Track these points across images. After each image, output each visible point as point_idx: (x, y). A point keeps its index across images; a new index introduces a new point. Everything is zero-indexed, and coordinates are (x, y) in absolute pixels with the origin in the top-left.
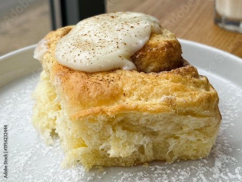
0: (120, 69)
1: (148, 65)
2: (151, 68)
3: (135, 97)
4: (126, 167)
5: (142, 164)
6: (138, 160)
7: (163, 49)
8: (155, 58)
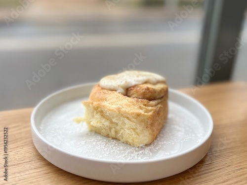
0: (116, 91)
1: (133, 94)
2: (133, 96)
3: (108, 102)
4: (103, 136)
5: (110, 137)
6: (108, 135)
7: (143, 89)
8: (137, 92)
